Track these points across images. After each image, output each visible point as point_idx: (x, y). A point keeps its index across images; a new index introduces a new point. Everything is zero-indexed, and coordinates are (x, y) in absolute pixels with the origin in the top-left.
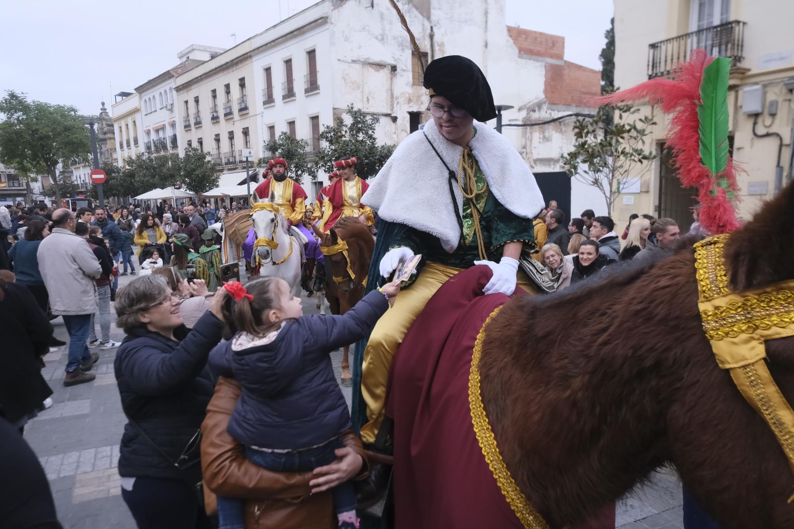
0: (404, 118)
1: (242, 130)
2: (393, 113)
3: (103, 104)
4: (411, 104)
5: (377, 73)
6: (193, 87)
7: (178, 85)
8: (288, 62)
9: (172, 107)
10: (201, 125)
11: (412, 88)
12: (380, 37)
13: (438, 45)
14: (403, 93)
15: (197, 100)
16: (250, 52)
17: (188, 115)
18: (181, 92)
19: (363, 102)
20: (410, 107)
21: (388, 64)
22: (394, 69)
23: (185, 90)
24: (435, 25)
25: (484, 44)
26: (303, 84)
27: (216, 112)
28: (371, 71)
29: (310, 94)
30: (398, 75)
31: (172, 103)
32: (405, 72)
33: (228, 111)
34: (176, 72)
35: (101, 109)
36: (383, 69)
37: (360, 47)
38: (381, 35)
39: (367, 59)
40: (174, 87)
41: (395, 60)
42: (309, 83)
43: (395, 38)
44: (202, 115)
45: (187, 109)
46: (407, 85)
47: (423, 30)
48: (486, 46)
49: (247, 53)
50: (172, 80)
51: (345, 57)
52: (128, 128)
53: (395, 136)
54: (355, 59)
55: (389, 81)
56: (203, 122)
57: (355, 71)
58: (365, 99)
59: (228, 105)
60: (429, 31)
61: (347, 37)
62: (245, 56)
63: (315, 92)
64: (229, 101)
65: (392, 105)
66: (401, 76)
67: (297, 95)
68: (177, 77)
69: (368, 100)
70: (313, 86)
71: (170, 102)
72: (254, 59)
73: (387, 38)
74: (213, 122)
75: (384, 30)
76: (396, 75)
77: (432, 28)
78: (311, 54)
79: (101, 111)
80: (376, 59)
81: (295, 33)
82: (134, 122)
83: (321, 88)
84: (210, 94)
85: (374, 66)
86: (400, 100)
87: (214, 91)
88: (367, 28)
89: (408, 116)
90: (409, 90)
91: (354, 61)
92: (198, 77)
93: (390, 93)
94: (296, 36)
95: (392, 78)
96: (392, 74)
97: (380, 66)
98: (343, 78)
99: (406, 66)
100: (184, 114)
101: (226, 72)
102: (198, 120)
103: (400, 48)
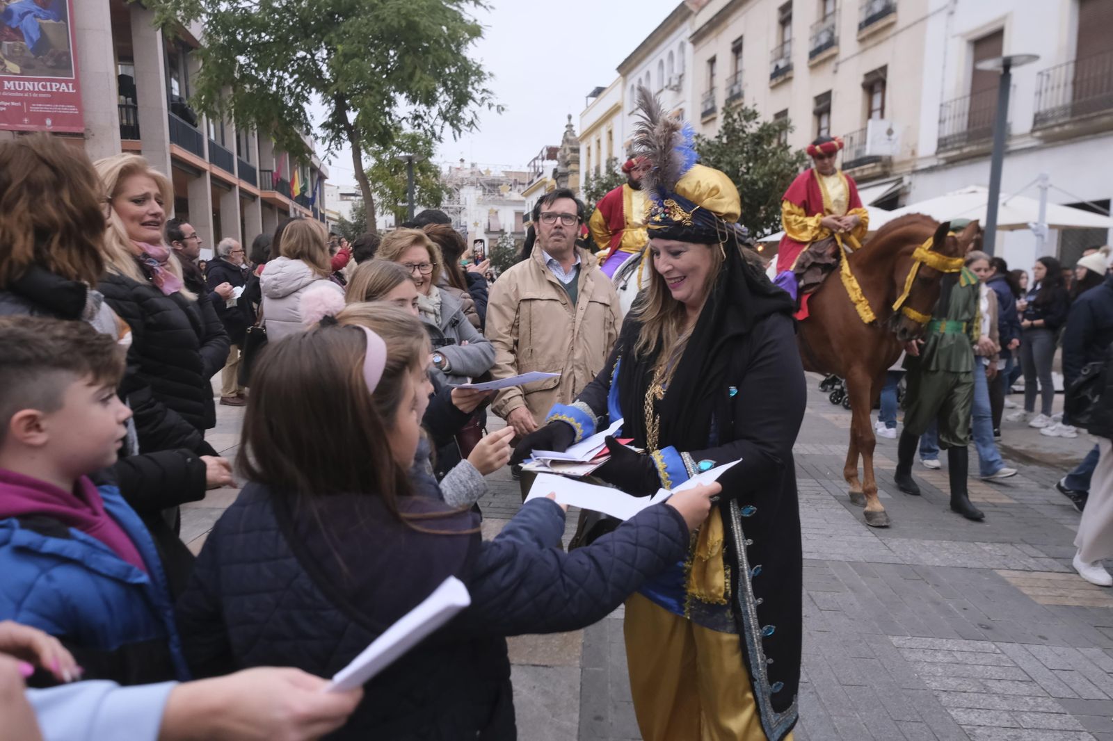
1: (861, 79)
3: (570, 117)
6: (731, 20)
7: (698, 28)
9: (680, 82)
15: (737, 47)
17: (712, 89)
18: (704, 41)
23: (714, 34)
27: (787, 56)
31: (680, 73)
33: (823, 40)
35: (567, 126)
40: (689, 36)
44: (746, 78)
45: (712, 75)
50: (686, 23)
52: (599, 147)
59: (826, 25)
68: (699, 12)
71: (677, 71)
74: (774, 82)
79: (565, 130)
82: (610, 133)
84: (775, 19)
87: (786, 8)
100: (703, 87)
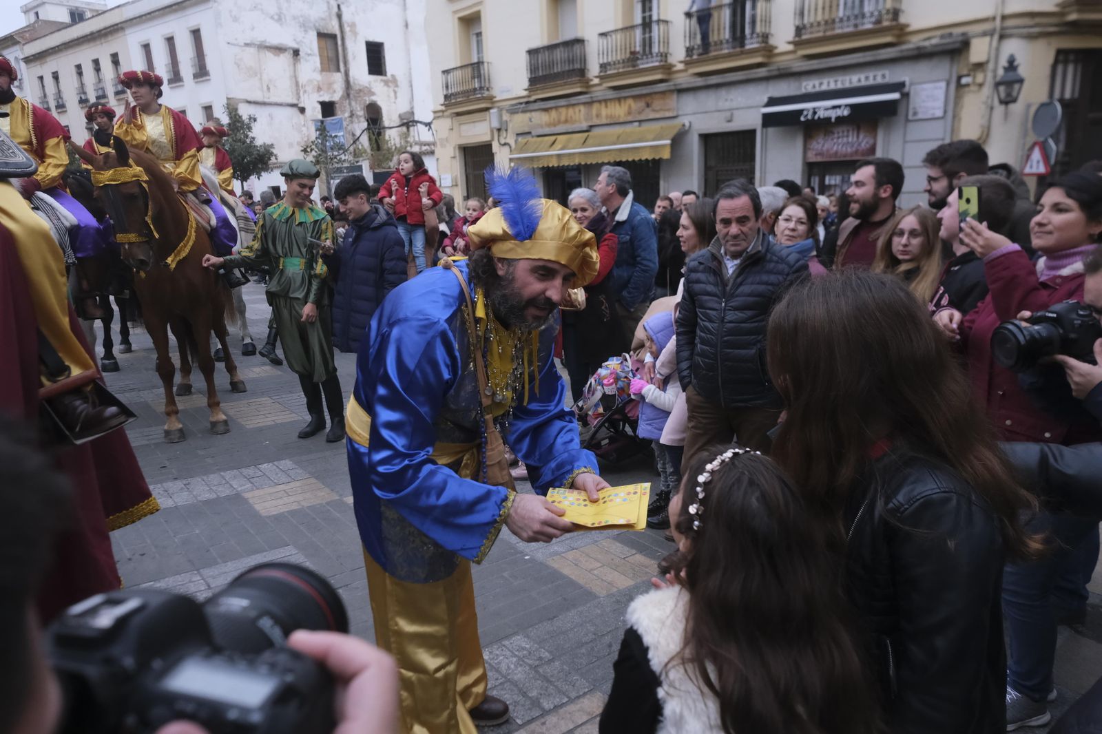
0: (314, 109)
2: (301, 103)
4: (322, 93)
5: (276, 58)
6: (48, 59)
7: (26, 55)
8: (170, 40)
10: (64, 110)
11: (321, 74)
12: (276, 17)
13: (349, 26)
14: (310, 81)
15: (56, 76)
16: (121, 23)
17: (45, 96)
18: (32, 64)
19: (263, 91)
20: (320, 96)
21: (289, 48)
22: (296, 53)
23: (38, 63)
24: (343, 3)
25: (404, 24)
26: (190, 68)
27: (85, 93)
28: (269, 55)
29: (199, 80)
30: (302, 60)
32: (310, 57)
33: (100, 93)
34: (22, 37)
36: (284, 52)
37: (253, 29)
38: (277, 14)
39: (263, 42)
40: (22, 57)
41: (298, 43)
42: (198, 66)
43: (294, 18)
44: (65, 96)
45: (43, 86)
46: (314, 71)
47: (329, 8)
48: (407, 26)
49: (117, 24)
50: (17, 47)
51: (236, 39)
53: (304, 129)
54: (248, 42)
55: (292, 68)
56: (68, 105)
57: (250, 55)
58: (265, 88)
59: (100, 86)
60: (336, 9)
61: (235, 17)
62: (115, 27)
63: (204, 78)
64: (100, 81)
65: (298, 94)
66: (307, 61)
67: (184, 80)
68: (24, 45)
69: (268, 89)
70: (201, 72)
72: (128, 31)
73: (285, 18)
74: (81, 105)
75: (280, 8)
76: (299, 60)
77: (339, 6)
78: (196, 33)
80: (274, 41)
81: (174, 7)
83: (211, 72)
84: (74, 70)
85: (272, 50)
86: (307, 88)
87: (79, 67)
88: (259, 6)
89: (319, 107)
90: (317, 77)
91: (247, 45)
92: (54, 48)
93: (294, 79)
94: (176, 11)
95: (294, 64)
96: (294, 60)
97: (279, 49)
98: (236, 63)
99: (311, 50)
100: (39, 94)
101: (92, 44)
102: (61, 103)
103: (303, 29)
